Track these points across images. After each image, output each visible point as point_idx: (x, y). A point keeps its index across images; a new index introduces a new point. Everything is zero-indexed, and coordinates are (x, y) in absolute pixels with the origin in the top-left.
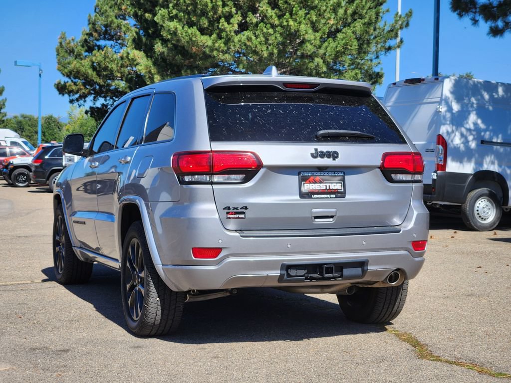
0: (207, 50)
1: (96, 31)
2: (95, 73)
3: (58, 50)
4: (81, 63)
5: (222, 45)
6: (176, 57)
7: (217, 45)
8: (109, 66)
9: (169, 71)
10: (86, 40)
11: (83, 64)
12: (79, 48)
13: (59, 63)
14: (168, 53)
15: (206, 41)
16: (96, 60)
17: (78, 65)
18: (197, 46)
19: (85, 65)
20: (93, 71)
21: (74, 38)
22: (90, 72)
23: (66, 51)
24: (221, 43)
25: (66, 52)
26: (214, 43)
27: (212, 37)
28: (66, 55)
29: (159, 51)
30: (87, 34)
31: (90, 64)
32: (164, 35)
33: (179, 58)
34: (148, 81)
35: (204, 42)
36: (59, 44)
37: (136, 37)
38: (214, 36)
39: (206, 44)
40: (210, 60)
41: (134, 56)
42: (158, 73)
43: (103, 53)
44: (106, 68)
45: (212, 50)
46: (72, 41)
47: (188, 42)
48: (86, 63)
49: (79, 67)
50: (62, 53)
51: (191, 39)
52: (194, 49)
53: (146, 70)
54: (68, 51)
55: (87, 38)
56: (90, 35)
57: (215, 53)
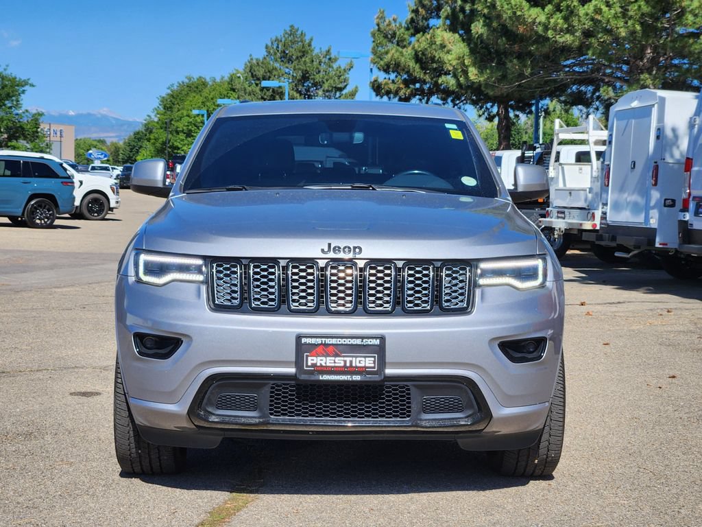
0: (540, 29)
1: (423, 6)
2: (417, 67)
3: (373, 35)
4: (401, 53)
5: (561, 21)
6: (499, 41)
7: (552, 21)
8: (436, 55)
9: (495, 62)
10: (412, 20)
11: (405, 53)
12: (402, 30)
13: (374, 52)
14: (487, 36)
15: (536, 15)
16: (419, 47)
17: (396, 55)
18: (524, 23)
19: (406, 56)
20: (416, 63)
21: (395, 17)
22: (412, 64)
23: (386, 35)
24: (558, 19)
25: (386, 37)
26: (548, 18)
27: (546, 10)
28: (385, 41)
29: (478, 33)
30: (413, 11)
31: (413, 53)
32: (479, 8)
33: (502, 41)
34: (461, 77)
35: (534, 17)
36: (377, 27)
37: (450, 14)
38: (549, 8)
39: (538, 21)
40: (547, 44)
41: (443, 40)
42: (474, 64)
43: (428, 36)
44: (433, 59)
45: (546, 28)
46: (393, 22)
47: (510, 17)
48: (408, 52)
49: (398, 58)
50: (381, 39)
51: (514, 13)
52: (521, 29)
53: (458, 60)
54: (389, 36)
55: (415, 17)
56: (416, 11)
57: (550, 33)
